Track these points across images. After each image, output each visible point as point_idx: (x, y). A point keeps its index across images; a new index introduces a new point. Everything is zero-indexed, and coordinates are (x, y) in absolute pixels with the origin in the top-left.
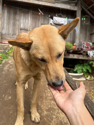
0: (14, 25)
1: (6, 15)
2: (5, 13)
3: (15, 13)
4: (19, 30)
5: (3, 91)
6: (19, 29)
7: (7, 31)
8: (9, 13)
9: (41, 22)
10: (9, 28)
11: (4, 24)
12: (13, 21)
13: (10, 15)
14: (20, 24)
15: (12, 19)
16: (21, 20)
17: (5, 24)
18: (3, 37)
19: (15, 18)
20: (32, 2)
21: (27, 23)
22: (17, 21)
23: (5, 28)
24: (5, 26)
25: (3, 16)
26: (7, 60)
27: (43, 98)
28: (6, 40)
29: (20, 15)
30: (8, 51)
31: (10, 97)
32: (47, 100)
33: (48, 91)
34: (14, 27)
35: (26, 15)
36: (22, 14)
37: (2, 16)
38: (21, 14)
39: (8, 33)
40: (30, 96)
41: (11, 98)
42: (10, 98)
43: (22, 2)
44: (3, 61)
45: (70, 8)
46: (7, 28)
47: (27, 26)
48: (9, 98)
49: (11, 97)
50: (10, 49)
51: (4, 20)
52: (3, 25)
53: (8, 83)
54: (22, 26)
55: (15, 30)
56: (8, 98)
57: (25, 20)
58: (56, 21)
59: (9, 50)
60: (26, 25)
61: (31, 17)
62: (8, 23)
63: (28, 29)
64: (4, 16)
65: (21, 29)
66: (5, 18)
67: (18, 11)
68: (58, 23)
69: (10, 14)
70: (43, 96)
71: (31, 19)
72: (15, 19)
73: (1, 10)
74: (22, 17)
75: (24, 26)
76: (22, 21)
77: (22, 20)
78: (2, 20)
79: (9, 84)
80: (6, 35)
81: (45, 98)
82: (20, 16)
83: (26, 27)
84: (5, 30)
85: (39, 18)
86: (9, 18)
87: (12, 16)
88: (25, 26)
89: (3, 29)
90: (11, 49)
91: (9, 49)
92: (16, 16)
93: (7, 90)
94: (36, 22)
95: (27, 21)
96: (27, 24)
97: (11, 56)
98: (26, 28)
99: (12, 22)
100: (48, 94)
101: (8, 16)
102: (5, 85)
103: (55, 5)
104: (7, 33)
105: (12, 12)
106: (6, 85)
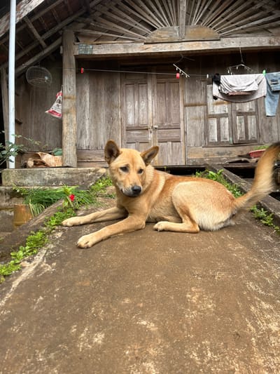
0: (110, 120)
1: (88, 99)
2: (85, 93)
3: (111, 90)
4: (125, 131)
5: (75, 310)
6: (125, 129)
7: (92, 139)
8: (95, 92)
9: (184, 100)
10: (96, 130)
11: (84, 123)
12: (107, 110)
13: (99, 97)
14: (126, 116)
15: (103, 106)
16: (127, 105)
17: (87, 122)
18: (83, 156)
19: (113, 101)
20: (154, 50)
21: (143, 110)
22: (117, 110)
23: (87, 133)
24: (87, 128)
25: (81, 102)
26: (93, 207)
27: (250, 344)
28: (91, 164)
29: (124, 91)
30: (95, 183)
31: (99, 336)
32: (272, 355)
33: (262, 310)
34: (109, 127)
35: (140, 88)
36: (131, 89)
37: (78, 102)
38: (126, 88)
39: (96, 144)
40: (183, 330)
41: (104, 340)
42: (99, 338)
43: (128, 54)
44: (79, 212)
45: (270, 42)
46: (92, 131)
47: (145, 117)
48: (96, 340)
49: (103, 336)
50: (101, 178)
51: (84, 111)
52: (81, 124)
53: (93, 279)
54: (131, 120)
55: (114, 132)
56: (90, 343)
57: (139, 103)
58: (231, 86)
59: (97, 181)
60: (142, 116)
61: (153, 91)
62: (95, 117)
63: (149, 126)
64: (83, 101)
65: (129, 129)
66: (86, 106)
67: (118, 81)
68: (238, 91)
69: (99, 94)
70: (247, 332)
71: (153, 96)
72: (111, 105)
73: (75, 86)
74: (130, 97)
75: (136, 120)
76: (130, 107)
77: (129, 103)
78: (79, 113)
79: (95, 281)
80: (92, 150)
81: (257, 343)
82: (124, 95)
83: (143, 120)
84: (88, 137)
85: (176, 90)
86: (96, 105)
87: (103, 99)
88: (138, 119)
89: (81, 135)
90: (104, 179)
91: (98, 178)
92: (114, 96)
93: (90, 307)
94: (169, 103)
95: (143, 104)
96: (145, 112)
97: (102, 196)
98: (143, 122)
99: (103, 113)
100: (268, 321)
101: (92, 99)
102: (81, 287)
103: (222, 44)
104: (92, 143)
105: (102, 87)
106: (85, 285)
